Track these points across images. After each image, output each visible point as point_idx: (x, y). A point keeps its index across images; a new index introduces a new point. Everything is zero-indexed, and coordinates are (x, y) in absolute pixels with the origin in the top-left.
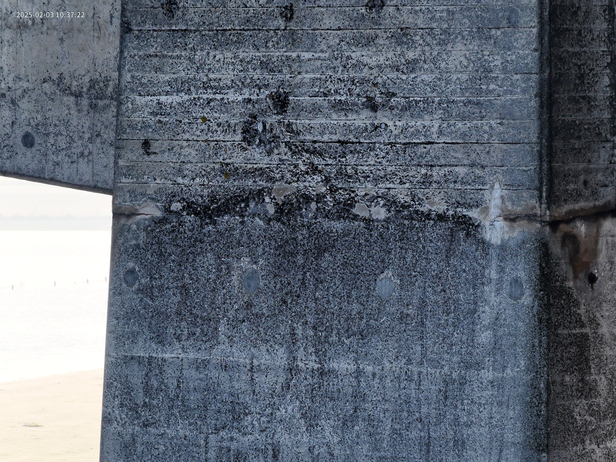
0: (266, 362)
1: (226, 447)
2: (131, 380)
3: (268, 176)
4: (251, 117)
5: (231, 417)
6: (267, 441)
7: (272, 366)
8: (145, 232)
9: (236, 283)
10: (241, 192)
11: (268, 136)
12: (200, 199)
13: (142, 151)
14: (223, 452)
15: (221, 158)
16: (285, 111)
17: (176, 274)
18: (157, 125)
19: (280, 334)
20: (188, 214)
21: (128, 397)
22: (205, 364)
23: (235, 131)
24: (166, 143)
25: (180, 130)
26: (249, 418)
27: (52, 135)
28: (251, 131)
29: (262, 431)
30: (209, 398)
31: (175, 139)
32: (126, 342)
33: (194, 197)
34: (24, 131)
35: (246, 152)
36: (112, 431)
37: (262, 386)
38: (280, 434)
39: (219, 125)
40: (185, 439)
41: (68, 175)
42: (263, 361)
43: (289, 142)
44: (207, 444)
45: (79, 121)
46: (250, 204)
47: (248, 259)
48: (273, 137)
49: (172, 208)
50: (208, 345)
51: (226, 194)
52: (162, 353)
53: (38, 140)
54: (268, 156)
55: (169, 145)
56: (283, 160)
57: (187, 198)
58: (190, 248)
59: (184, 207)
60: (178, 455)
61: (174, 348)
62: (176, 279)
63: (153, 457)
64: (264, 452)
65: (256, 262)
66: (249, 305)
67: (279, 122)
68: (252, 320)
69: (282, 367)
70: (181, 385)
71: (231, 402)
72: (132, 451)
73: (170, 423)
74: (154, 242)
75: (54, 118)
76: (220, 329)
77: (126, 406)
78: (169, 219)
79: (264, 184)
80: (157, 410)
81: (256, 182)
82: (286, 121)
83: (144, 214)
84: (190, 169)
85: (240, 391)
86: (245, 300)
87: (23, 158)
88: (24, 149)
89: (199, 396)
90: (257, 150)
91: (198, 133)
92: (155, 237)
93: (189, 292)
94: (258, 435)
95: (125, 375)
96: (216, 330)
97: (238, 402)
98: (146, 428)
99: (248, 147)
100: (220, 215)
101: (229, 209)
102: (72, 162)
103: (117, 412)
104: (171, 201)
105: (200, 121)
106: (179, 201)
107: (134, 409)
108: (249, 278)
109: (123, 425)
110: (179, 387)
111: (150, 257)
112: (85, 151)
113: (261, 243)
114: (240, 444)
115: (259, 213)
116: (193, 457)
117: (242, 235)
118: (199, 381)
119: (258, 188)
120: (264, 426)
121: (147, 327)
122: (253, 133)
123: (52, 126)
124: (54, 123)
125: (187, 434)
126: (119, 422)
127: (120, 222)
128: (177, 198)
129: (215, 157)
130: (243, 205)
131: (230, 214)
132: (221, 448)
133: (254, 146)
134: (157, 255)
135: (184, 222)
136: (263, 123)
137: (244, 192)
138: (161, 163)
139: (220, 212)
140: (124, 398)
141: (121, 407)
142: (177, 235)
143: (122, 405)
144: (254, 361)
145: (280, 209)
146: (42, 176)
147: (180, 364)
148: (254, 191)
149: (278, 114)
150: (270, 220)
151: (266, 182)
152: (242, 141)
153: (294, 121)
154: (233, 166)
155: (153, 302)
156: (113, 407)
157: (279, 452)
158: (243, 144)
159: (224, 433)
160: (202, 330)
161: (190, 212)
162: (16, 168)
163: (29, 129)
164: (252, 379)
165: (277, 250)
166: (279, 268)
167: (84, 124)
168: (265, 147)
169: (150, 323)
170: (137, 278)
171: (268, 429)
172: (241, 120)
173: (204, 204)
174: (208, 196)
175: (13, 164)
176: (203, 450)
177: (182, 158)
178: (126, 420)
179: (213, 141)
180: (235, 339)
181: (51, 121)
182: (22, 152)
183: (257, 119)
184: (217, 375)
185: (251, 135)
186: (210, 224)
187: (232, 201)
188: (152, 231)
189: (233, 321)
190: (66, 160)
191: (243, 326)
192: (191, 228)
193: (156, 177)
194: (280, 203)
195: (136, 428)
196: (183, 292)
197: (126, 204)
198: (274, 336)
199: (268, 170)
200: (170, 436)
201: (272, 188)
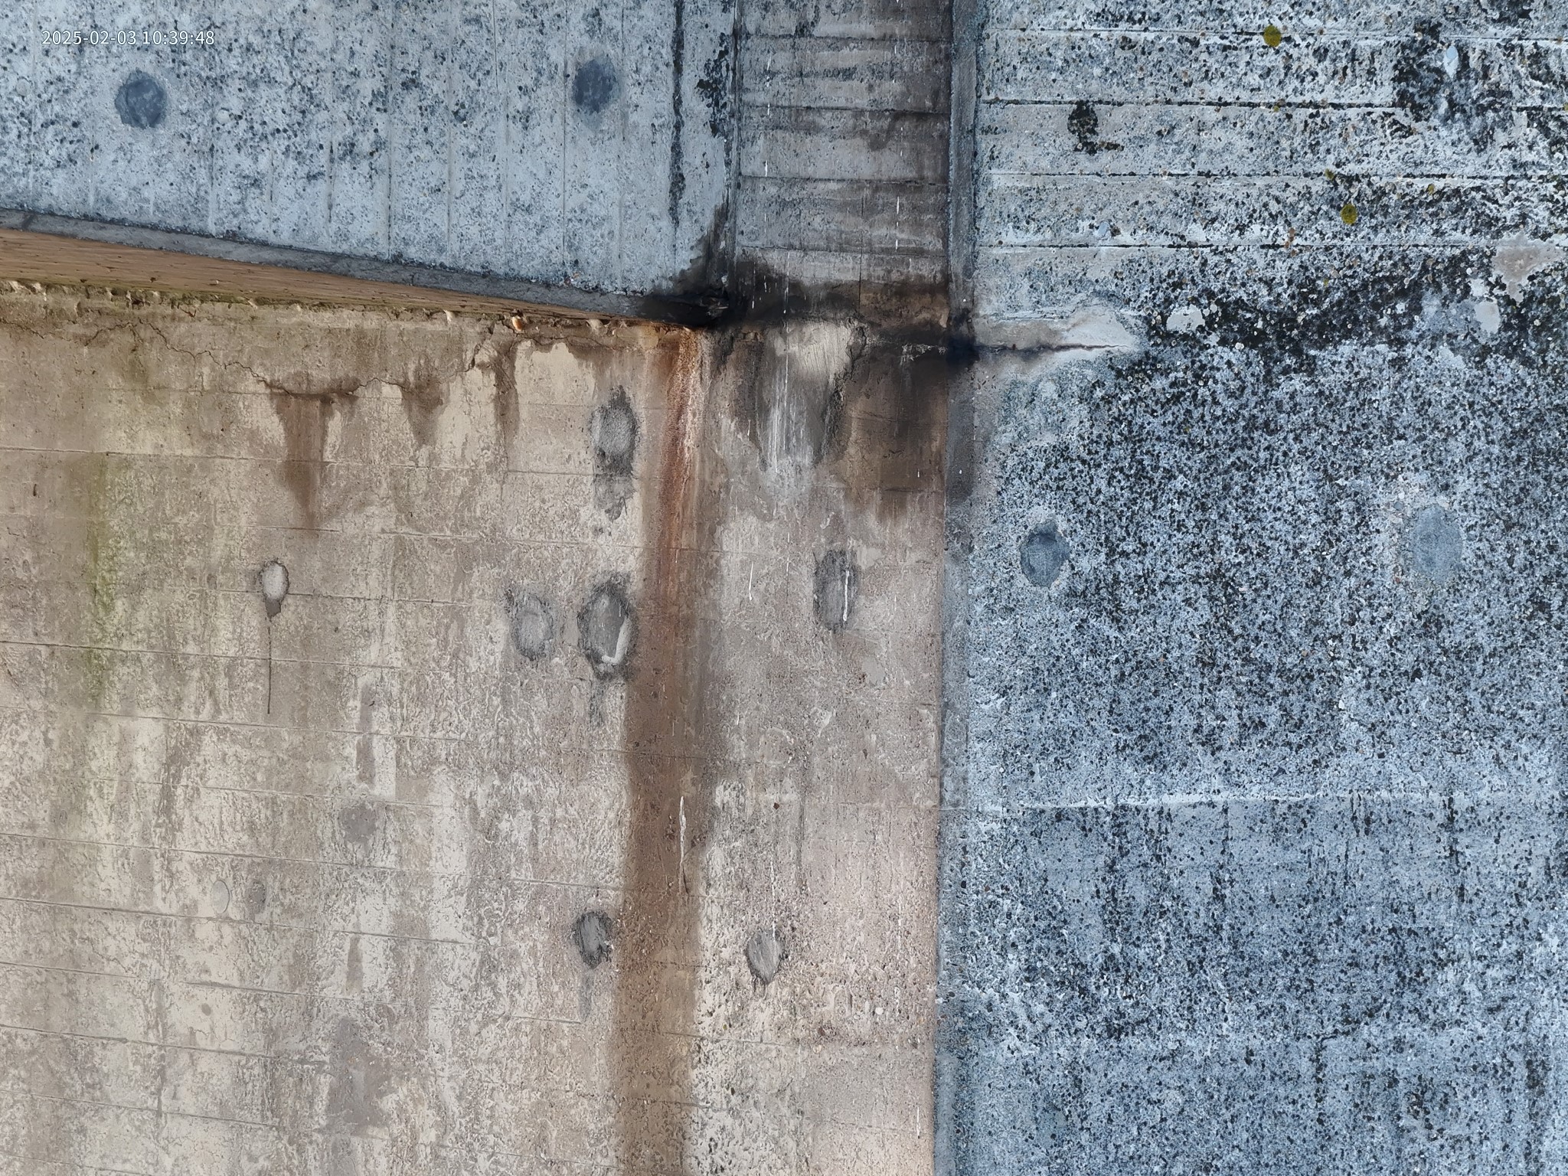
0: (1494, 796)
1: (1383, 1074)
2: (1060, 888)
3: (1478, 216)
4: (1423, 31)
5: (1393, 977)
6: (1507, 1039)
7: (1513, 809)
8: (1084, 407)
9: (1389, 556)
10: (1395, 265)
11: (1476, 89)
12: (1264, 291)
13: (1070, 141)
14: (1373, 1089)
15: (1331, 158)
16: (1525, 15)
17: (1190, 538)
18: (1119, 53)
19: (1532, 707)
20: (1223, 342)
21: (1052, 945)
22: (1302, 816)
23: (1371, 73)
24: (1149, 113)
25: (1194, 72)
26: (1450, 974)
27: (237, 84)
28: (1424, 73)
29: (1491, 1011)
30: (1318, 925)
31: (1178, 99)
32: (1036, 768)
33: (1243, 285)
34: (126, 70)
35: (1410, 139)
36: (1001, 1060)
37: (1484, 871)
38: (1547, 1014)
39: (1321, 54)
40: (1248, 1062)
41: (295, 219)
42: (1483, 795)
43: (1540, 108)
44: (1319, 1069)
45: (341, 35)
46: (1424, 303)
47: (1423, 478)
48: (1491, 93)
49: (1172, 325)
50: (1307, 755)
51: (1349, 273)
52: (1159, 793)
53: (178, 99)
54: (1479, 151)
55: (1159, 119)
56: (1524, 165)
57: (1223, 290)
58: (1232, 450)
59: (1210, 320)
60: (1228, 1116)
61: (1196, 775)
62: (1193, 552)
63: (1145, 1129)
64: (1501, 1073)
65: (1446, 487)
66: (1431, 623)
67: (1509, 48)
68: (1443, 670)
69: (1545, 807)
70: (1227, 892)
71: (1393, 930)
72: (1075, 1118)
73: (1197, 1014)
74: (1116, 437)
75: (242, 24)
76: (1341, 705)
77: (1046, 973)
78: (1162, 361)
79: (1467, 240)
80: (1153, 976)
81: (1443, 234)
82: (1528, 45)
83: (1082, 347)
84: (1229, 195)
85: (1416, 894)
86: (1419, 609)
87: (122, 164)
88: (125, 131)
89: (1285, 920)
90: (1443, 132)
91: (1254, 79)
92: (1118, 420)
93: (1236, 592)
94: (1479, 1025)
95: (1039, 873)
96: (1331, 708)
97: (1414, 927)
98: (1118, 1039)
99: (1415, 125)
100: (1327, 341)
101: (1356, 322)
102: (311, 177)
103: (1015, 997)
104: (1168, 301)
105: (1258, 41)
106: (1195, 301)
107: (1075, 982)
108: (1426, 538)
109: (1038, 1039)
110: (1219, 897)
111: (1103, 484)
112: (360, 137)
113: (1459, 425)
114: (1427, 1057)
115: (1451, 330)
116: (1277, 1115)
117: (1397, 403)
118: (1284, 874)
119: (1448, 252)
120: (1496, 994)
121: (1105, 714)
122: (1429, 80)
123: (236, 52)
124: (242, 41)
125: (1255, 1044)
126: (1024, 1029)
127: (1003, 376)
128: (1190, 291)
129: (1310, 156)
130: (1401, 307)
131: (1360, 335)
132: (1366, 1079)
133: (1435, 122)
134: (1128, 477)
135: (1212, 368)
136: (1460, 49)
137: (1406, 265)
138: (1134, 180)
139: (1326, 331)
140: (1040, 949)
141: (1027, 979)
142: (1188, 411)
143: (1031, 972)
144: (1458, 795)
145: (1517, 318)
146: (195, 223)
147: (1221, 823)
148: (1437, 263)
149: (1503, 20)
150: (1486, 351)
151: (1474, 232)
152: (1394, 105)
153: (1553, 45)
154: (1370, 184)
155: (1120, 629)
156: (1003, 981)
157: (1546, 1069)
158: (1399, 114)
159: (1375, 1031)
160: (1286, 712)
161: (1231, 336)
162: (91, 199)
163: (147, 64)
164: (1454, 853)
165: (1510, 446)
166: (1519, 501)
167: (357, 47)
168: (1468, 124)
169: (1116, 700)
170: (1065, 557)
171: (1511, 1003)
172: (1391, 39)
173: (1276, 309)
174: (1290, 282)
175: (79, 184)
176: (1308, 1089)
177: (1203, 163)
178: (1049, 1018)
179: (1302, 105)
180: (1392, 732)
181: (231, 35)
182: (116, 143)
183: (1442, 38)
184: (1342, 850)
185: (1423, 88)
186: (1295, 371)
187: (1366, 297)
188: (1108, 400)
189: (1383, 675)
190: (289, 170)
191: (1415, 690)
192: (1234, 385)
193: (1119, 225)
194: (1519, 298)
195: (1085, 1041)
196: (1218, 592)
197: (1021, 313)
198: (1514, 715)
199: (1478, 196)
200: (1198, 1058)
201: (1493, 253)
